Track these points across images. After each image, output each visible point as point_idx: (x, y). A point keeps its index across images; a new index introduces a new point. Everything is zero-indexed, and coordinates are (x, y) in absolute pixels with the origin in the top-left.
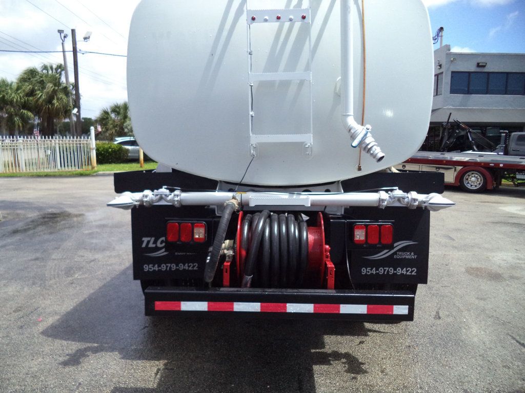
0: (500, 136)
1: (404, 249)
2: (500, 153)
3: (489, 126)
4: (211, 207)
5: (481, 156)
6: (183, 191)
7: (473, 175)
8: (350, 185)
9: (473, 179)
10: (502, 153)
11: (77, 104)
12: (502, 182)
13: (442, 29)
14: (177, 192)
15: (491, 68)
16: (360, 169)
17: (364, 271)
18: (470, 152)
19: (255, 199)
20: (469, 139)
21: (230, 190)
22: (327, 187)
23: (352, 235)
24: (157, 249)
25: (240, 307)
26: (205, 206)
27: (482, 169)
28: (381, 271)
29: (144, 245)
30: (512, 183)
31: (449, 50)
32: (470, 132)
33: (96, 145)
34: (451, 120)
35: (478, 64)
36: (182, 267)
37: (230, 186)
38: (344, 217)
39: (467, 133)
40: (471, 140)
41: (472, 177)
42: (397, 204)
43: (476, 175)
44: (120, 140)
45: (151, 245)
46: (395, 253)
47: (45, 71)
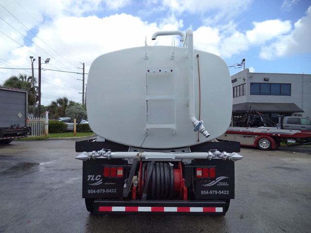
0: (278, 118)
1: (221, 181)
2: (278, 128)
4: (126, 159)
5: (268, 129)
6: (112, 151)
7: (264, 140)
8: (194, 148)
9: (264, 142)
10: (280, 128)
11: (39, 98)
12: (281, 145)
13: (244, 60)
14: (109, 152)
15: (271, 81)
16: (198, 141)
17: (202, 192)
18: (263, 127)
19: (148, 155)
21: (135, 151)
22: (183, 149)
23: (195, 173)
24: (96, 181)
25: (141, 209)
26: (122, 159)
28: (211, 192)
29: (88, 180)
30: (285, 145)
31: (249, 71)
32: (262, 116)
33: (49, 122)
34: (251, 109)
35: (264, 79)
36: (108, 191)
37: (135, 149)
38: (191, 164)
39: (260, 116)
40: (262, 120)
42: (217, 158)
43: (266, 141)
44: (62, 119)
45: (92, 179)
46: (218, 183)
47: (21, 79)
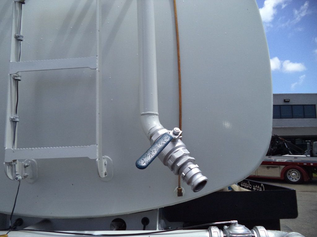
0: (306, 145)
2: (308, 156)
3: (297, 138)
5: (296, 158)
7: (293, 172)
9: (293, 174)
10: (309, 156)
12: (314, 176)
15: (292, 102)
16: (180, 194)
18: (287, 155)
20: (286, 147)
27: (298, 167)
32: (286, 142)
35: (285, 100)
39: (284, 143)
40: (287, 147)
41: (293, 173)
43: (295, 172)
